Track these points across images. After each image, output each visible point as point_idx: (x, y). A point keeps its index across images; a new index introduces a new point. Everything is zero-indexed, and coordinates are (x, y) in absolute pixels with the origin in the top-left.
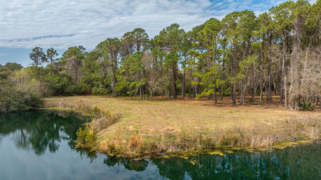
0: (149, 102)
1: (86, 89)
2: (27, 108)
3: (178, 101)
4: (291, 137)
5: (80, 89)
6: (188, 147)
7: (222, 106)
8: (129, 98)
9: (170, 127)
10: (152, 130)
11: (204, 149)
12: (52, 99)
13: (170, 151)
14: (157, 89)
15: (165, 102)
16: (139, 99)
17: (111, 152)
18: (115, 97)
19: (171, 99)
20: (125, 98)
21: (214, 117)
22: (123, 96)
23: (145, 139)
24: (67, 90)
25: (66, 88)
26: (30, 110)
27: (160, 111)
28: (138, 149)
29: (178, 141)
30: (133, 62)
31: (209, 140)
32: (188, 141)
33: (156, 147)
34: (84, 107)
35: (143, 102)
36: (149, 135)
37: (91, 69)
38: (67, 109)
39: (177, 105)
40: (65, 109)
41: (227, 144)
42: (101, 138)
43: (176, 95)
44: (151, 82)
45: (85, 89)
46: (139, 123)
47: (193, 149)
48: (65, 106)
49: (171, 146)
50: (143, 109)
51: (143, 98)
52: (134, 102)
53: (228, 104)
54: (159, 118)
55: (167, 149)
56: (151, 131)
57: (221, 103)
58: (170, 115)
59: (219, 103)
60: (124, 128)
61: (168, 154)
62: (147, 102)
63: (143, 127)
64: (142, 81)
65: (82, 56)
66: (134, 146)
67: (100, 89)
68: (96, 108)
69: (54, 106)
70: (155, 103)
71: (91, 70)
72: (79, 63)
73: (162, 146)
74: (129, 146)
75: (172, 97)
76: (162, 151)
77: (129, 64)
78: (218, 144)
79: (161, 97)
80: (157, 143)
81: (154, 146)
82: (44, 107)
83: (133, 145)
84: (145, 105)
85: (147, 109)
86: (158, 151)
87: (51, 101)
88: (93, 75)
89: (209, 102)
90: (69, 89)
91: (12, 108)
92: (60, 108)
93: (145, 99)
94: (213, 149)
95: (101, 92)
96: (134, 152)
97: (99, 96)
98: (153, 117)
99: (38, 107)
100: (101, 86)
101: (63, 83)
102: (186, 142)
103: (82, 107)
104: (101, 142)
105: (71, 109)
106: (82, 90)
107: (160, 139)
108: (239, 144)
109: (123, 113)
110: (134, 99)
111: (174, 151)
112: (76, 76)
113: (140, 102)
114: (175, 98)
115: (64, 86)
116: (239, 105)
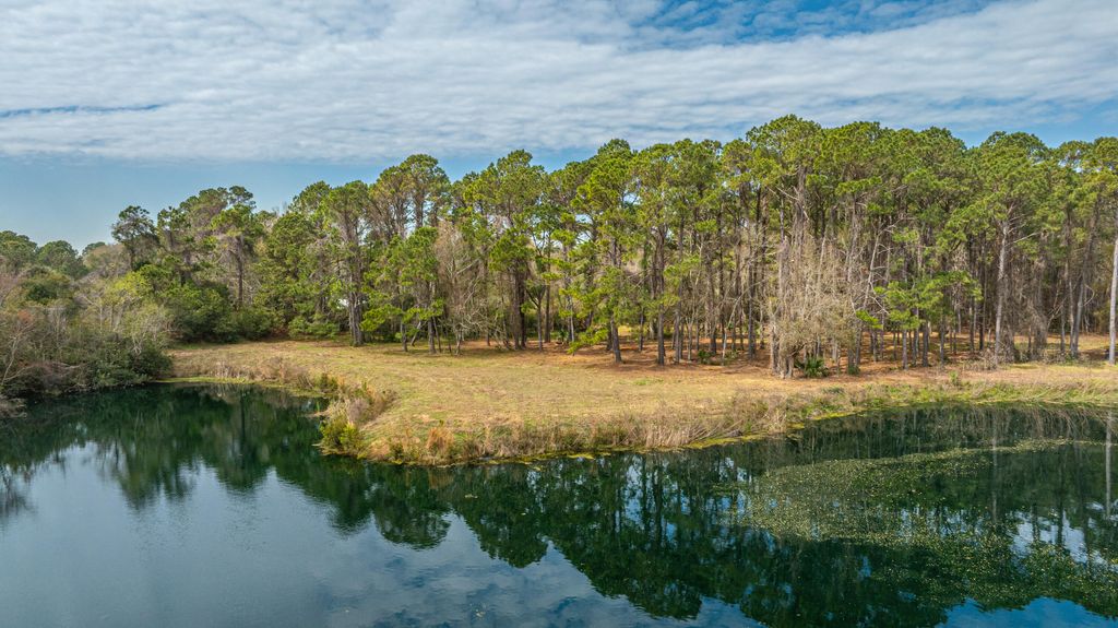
0: (454, 360)
1: (272, 322)
2: (139, 379)
3: (528, 357)
4: (733, 429)
5: (257, 324)
6: (534, 448)
7: (630, 369)
8: (398, 348)
9: (501, 415)
10: (466, 420)
11: (562, 450)
12: (187, 354)
13: (501, 454)
14: (473, 327)
15: (494, 360)
16: (425, 351)
17: (396, 458)
18: (357, 346)
19: (511, 350)
20: (386, 350)
21: (599, 395)
22: (379, 341)
23: (455, 436)
24: (223, 326)
25: (216, 322)
26: (146, 385)
27: (483, 382)
28: (444, 450)
29: (515, 436)
30: (411, 256)
31: (573, 436)
32: (534, 437)
33: (476, 448)
34: (287, 374)
35: (439, 359)
36: (462, 429)
37: (284, 265)
38: (239, 380)
39: (525, 366)
40: (234, 381)
41: (605, 443)
42: (370, 437)
43: (525, 336)
44: (457, 309)
45: (268, 323)
46: (440, 408)
47: (541, 450)
48: (233, 374)
49: (502, 446)
50: (442, 379)
51: (437, 347)
52: (415, 360)
53: (648, 363)
54: (479, 398)
55: (496, 451)
56: (466, 423)
57: (631, 362)
58: (504, 392)
59: (625, 363)
60: (412, 419)
61: (497, 459)
62: (447, 360)
63: (449, 416)
64: (434, 307)
65: (257, 230)
66: (436, 446)
67: (317, 323)
68: (325, 378)
69: (199, 374)
70: (469, 364)
71: (284, 269)
72: (247, 247)
73: (487, 446)
74: (427, 447)
75: (512, 343)
76: (487, 454)
77: (401, 260)
78: (588, 442)
79: (482, 344)
80: (477, 441)
81: (472, 447)
82: (174, 376)
83: (435, 444)
84: (444, 368)
85: (450, 379)
86: (478, 455)
87: (186, 359)
88: (294, 286)
89: (605, 357)
90: (227, 325)
91: (104, 381)
92: (221, 378)
93: (441, 350)
94: (579, 450)
95: (321, 332)
96: (437, 458)
97: (312, 344)
98: (466, 397)
99: (157, 376)
100: (316, 316)
101: (211, 308)
102: (529, 439)
103: (282, 374)
104: (373, 444)
105: (251, 381)
106: (263, 327)
107: (483, 435)
108: (627, 443)
109: (396, 388)
110: (413, 352)
111: (508, 454)
112: (241, 285)
113: (431, 360)
114: (522, 348)
115: (213, 316)
116: (671, 366)
